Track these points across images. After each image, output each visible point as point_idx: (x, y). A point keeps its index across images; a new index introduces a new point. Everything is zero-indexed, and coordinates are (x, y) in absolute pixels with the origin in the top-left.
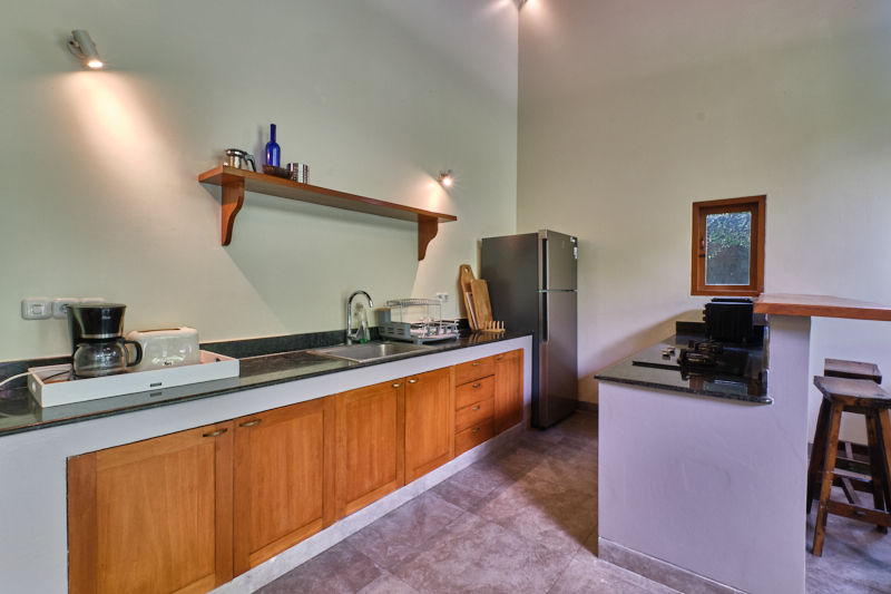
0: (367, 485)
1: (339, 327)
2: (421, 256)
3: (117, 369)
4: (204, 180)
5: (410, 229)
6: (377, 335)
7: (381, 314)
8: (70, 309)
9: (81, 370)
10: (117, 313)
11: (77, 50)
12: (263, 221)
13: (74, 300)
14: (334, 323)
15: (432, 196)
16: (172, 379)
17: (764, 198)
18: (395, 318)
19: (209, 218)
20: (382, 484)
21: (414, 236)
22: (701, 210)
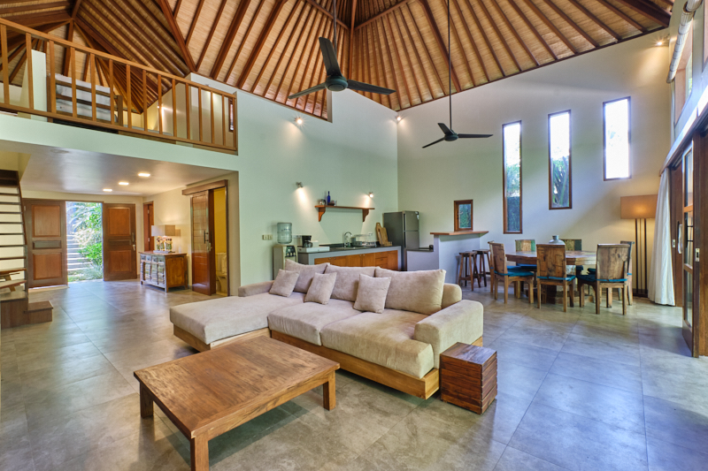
1: (342, 242)
2: (364, 220)
3: (308, 246)
6: (352, 245)
7: (353, 239)
8: (303, 236)
10: (310, 237)
12: (328, 215)
15: (366, 201)
16: (315, 250)
17: (472, 200)
18: (357, 240)
21: (361, 214)
22: (457, 203)
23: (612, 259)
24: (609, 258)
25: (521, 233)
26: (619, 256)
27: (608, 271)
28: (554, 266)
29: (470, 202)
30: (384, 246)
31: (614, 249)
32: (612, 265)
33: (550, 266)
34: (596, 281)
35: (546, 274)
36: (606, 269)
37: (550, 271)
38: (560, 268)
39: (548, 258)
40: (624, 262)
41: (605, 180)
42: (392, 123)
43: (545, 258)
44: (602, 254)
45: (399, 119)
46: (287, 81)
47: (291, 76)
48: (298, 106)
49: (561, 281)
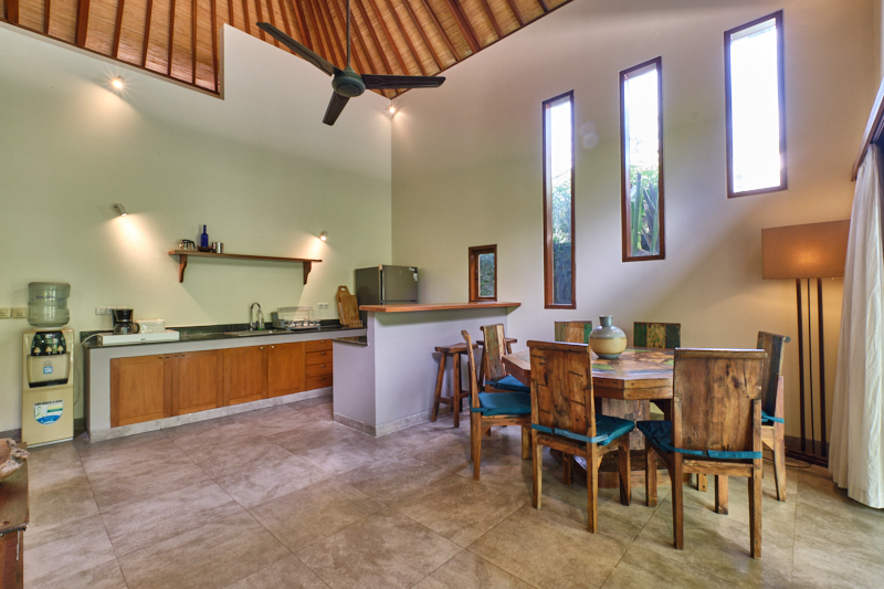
0: (243, 393)
1: (246, 322)
2: (305, 283)
3: (130, 331)
4: (170, 254)
5: (297, 267)
6: (269, 326)
7: (274, 315)
8: (113, 311)
9: (117, 332)
10: (130, 312)
11: (118, 210)
12: (200, 270)
13: (115, 308)
14: (244, 320)
15: (315, 248)
16: (149, 338)
17: (496, 246)
18: (280, 318)
19: (173, 269)
20: (252, 394)
21: (301, 271)
22: (474, 252)
23: (718, 392)
24: (709, 390)
25: (573, 307)
26: (737, 385)
27: (706, 427)
28: (567, 399)
29: (492, 249)
30: (347, 328)
31: (722, 363)
32: (717, 407)
33: (560, 400)
34: (671, 453)
35: (551, 419)
36: (701, 420)
37: (560, 413)
38: (579, 408)
39: (553, 377)
40: (752, 403)
41: (731, 195)
42: (383, 119)
43: (546, 378)
44: (688, 375)
45: (392, 110)
46: (159, 31)
47: (165, 21)
48: (199, 82)
49: (582, 445)
